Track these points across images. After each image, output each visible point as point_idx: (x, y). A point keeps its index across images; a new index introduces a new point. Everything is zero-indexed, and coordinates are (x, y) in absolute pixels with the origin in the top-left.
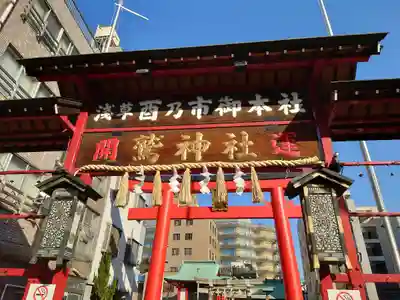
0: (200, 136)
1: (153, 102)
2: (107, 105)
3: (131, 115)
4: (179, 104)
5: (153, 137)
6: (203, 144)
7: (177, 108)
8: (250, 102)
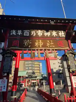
0: (40, 41)
1: (28, 31)
2: (14, 30)
3: (21, 34)
4: (34, 32)
5: (28, 40)
6: (41, 43)
7: (34, 33)
8: (52, 33)
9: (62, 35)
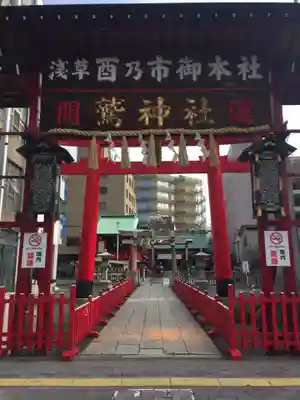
0: (160, 101)
1: (110, 60)
2: (60, 61)
3: (88, 73)
4: (138, 64)
5: (114, 100)
6: (164, 109)
7: (136, 69)
8: (210, 65)
9: (250, 73)
